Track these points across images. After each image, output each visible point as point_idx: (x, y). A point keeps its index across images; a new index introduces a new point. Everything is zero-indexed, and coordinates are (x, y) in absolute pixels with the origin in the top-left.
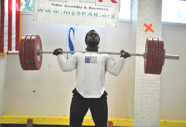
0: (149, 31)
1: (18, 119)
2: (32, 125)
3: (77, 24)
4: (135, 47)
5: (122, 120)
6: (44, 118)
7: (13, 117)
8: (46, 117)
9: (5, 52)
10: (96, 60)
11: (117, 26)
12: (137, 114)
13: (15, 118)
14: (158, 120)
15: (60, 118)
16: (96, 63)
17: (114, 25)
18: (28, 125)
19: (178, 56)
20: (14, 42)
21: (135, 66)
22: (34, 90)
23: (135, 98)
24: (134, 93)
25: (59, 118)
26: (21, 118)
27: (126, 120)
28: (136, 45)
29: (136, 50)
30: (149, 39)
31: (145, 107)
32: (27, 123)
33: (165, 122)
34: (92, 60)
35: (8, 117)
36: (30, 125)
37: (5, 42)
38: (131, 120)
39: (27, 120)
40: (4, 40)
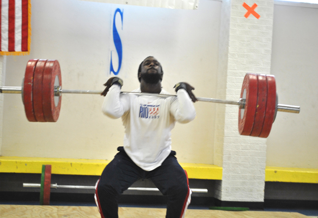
0: (251, 16)
1: (26, 165)
2: (50, 175)
3: (127, 3)
4: (227, 45)
5: (203, 169)
6: (71, 164)
7: (17, 161)
8: (73, 162)
9: (4, 49)
10: (158, 112)
11: (197, 7)
12: (229, 158)
13: (21, 163)
14: (264, 169)
15: (97, 163)
16: (157, 117)
17: (192, 4)
18: (43, 175)
19: (299, 107)
20: (19, 32)
21: (226, 76)
23: (225, 131)
24: (224, 122)
25: (95, 163)
26: (32, 163)
27: (209, 167)
28: (229, 40)
29: (228, 48)
30: (251, 77)
31: (242, 145)
32: (42, 172)
33: (276, 172)
34: (150, 112)
36: (48, 175)
37: (4, 33)
38: (217, 168)
39: (41, 167)
40: (2, 29)
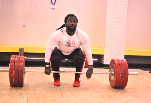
1: (12, 48)
2: (23, 53)
5: (95, 49)
6: (33, 48)
7: (7, 46)
8: (34, 47)
10: (74, 45)
12: (108, 44)
13: (9, 47)
14: (124, 49)
18: (20, 53)
22: (24, 25)
27: (98, 49)
31: (114, 38)
32: (19, 51)
35: (4, 46)
36: (22, 53)
38: (102, 49)
39: (19, 49)
